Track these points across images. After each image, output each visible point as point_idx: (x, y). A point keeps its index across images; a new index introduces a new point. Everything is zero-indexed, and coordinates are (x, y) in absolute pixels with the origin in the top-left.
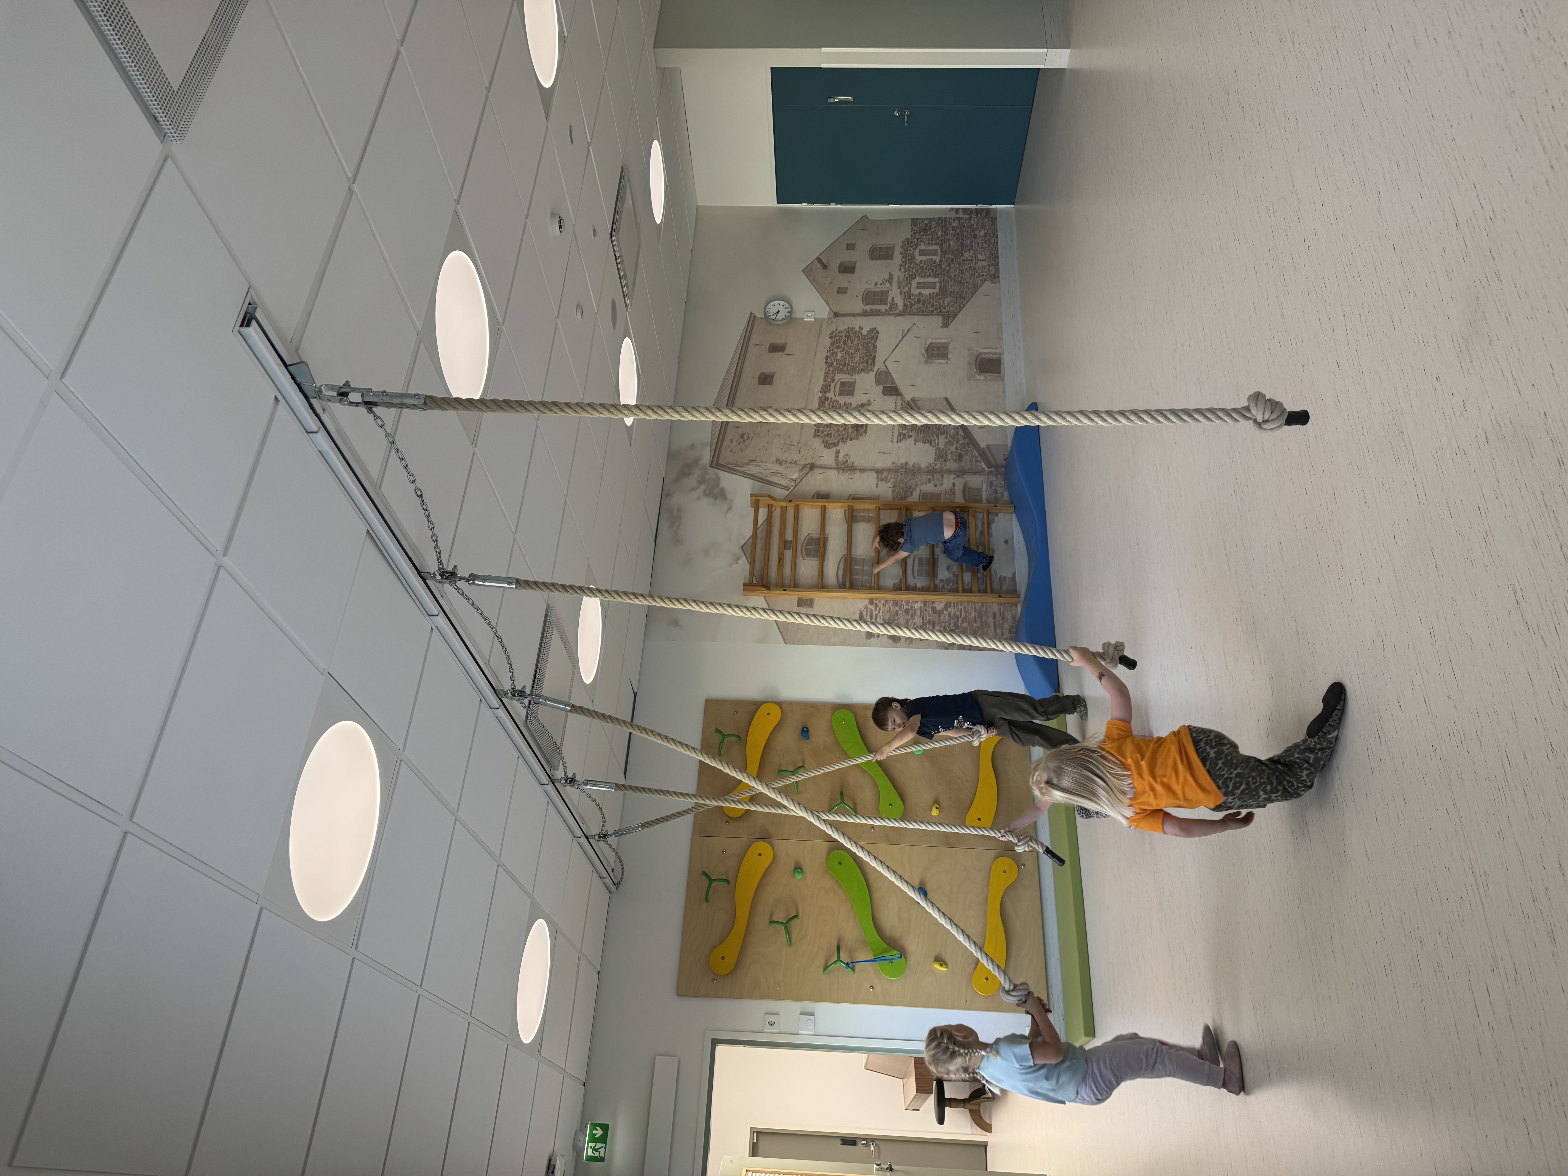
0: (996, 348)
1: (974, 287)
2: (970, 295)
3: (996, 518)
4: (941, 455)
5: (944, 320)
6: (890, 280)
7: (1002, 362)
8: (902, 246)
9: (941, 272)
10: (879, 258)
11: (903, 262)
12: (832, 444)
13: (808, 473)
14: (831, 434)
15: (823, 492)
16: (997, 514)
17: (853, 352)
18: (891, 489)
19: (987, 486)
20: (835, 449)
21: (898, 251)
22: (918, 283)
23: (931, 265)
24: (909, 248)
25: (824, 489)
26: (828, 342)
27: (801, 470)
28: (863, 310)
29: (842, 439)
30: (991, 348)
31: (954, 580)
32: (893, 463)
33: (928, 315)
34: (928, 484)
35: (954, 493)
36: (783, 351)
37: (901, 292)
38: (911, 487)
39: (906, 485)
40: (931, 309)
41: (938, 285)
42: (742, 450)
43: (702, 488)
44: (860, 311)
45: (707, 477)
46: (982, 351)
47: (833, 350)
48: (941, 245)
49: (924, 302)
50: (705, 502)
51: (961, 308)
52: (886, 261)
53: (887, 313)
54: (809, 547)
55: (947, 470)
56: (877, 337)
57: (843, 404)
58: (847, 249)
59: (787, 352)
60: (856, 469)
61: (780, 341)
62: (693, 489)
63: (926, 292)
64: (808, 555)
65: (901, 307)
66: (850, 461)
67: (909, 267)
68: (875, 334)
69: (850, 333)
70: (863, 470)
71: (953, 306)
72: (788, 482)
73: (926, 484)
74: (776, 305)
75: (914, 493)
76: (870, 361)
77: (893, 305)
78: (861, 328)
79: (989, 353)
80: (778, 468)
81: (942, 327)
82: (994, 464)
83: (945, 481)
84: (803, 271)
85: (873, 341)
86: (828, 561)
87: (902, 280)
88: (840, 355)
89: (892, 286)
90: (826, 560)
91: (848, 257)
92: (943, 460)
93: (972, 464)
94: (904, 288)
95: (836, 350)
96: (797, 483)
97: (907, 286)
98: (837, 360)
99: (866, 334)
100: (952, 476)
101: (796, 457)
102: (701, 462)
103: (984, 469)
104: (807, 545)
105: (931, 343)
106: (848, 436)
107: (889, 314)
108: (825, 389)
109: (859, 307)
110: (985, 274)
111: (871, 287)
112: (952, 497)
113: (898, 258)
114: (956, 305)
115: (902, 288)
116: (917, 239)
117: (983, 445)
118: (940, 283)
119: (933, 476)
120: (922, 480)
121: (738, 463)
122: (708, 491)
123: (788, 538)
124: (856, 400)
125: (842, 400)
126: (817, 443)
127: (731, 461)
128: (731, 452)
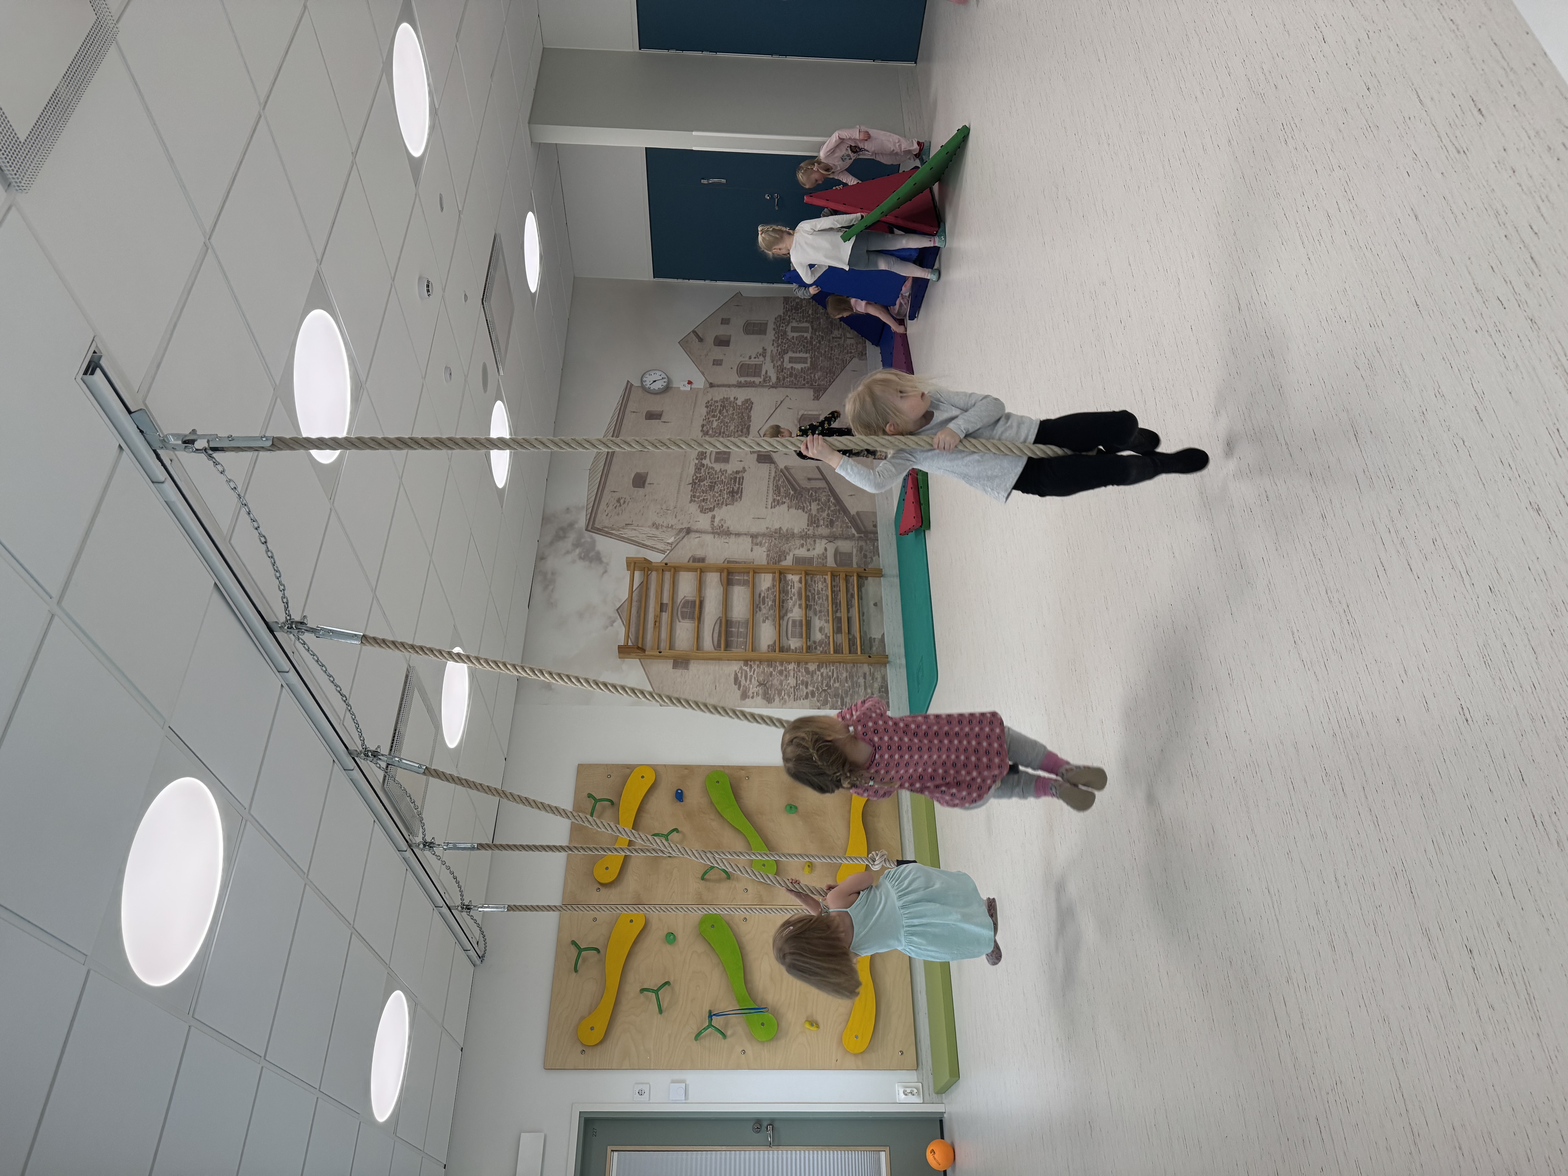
1: (843, 363)
2: (840, 371)
3: (865, 581)
4: (813, 521)
5: (815, 393)
6: (764, 354)
8: (775, 323)
9: (812, 348)
10: (753, 333)
11: (776, 338)
12: (708, 509)
13: (684, 537)
14: (707, 499)
15: (699, 556)
16: (866, 578)
17: (728, 421)
18: (766, 553)
19: (857, 550)
20: (710, 514)
21: (771, 326)
22: (791, 358)
23: (802, 341)
24: (782, 325)
25: (699, 553)
26: (704, 411)
27: (677, 534)
28: (738, 381)
29: (718, 504)
31: (826, 642)
32: (767, 528)
33: (800, 388)
34: (801, 549)
35: (826, 557)
36: (660, 419)
37: (774, 365)
38: (784, 551)
39: (780, 549)
40: (803, 382)
41: (809, 360)
42: (618, 514)
43: (578, 551)
44: (735, 383)
45: (583, 540)
47: (708, 418)
48: (812, 322)
49: (796, 376)
50: (580, 565)
51: (831, 383)
52: (759, 336)
53: (761, 385)
54: (686, 610)
55: (819, 535)
56: (751, 407)
57: (718, 471)
58: (722, 323)
59: (663, 419)
60: (731, 533)
61: (656, 408)
62: (568, 552)
63: (798, 366)
64: (683, 618)
65: (774, 379)
66: (725, 526)
67: (782, 342)
68: (749, 405)
69: (725, 403)
70: (738, 535)
71: (823, 380)
72: (664, 546)
73: (799, 549)
74: (653, 374)
75: (787, 557)
76: (745, 430)
77: (766, 377)
78: (736, 399)
80: (654, 532)
81: (813, 399)
82: (863, 529)
83: (817, 545)
84: (679, 343)
85: (748, 411)
86: (703, 624)
87: (774, 354)
88: (715, 424)
89: (765, 360)
90: (702, 622)
91: (722, 331)
92: (815, 525)
93: (842, 531)
94: (777, 362)
95: (711, 419)
96: (673, 546)
97: (780, 360)
98: (712, 429)
99: (740, 404)
100: (824, 541)
101: (671, 521)
102: (576, 526)
103: (854, 534)
104: (682, 607)
105: (803, 415)
106: (723, 502)
107: (763, 386)
108: (701, 456)
109: (734, 379)
110: (853, 351)
111: (746, 360)
112: (824, 561)
113: (771, 334)
114: (826, 380)
115: (775, 362)
116: (789, 317)
117: (853, 512)
118: (811, 358)
119: (806, 541)
120: (795, 544)
121: (614, 527)
122: (583, 554)
123: (665, 601)
124: (731, 467)
125: (718, 467)
126: (693, 508)
127: (607, 525)
128: (607, 515)
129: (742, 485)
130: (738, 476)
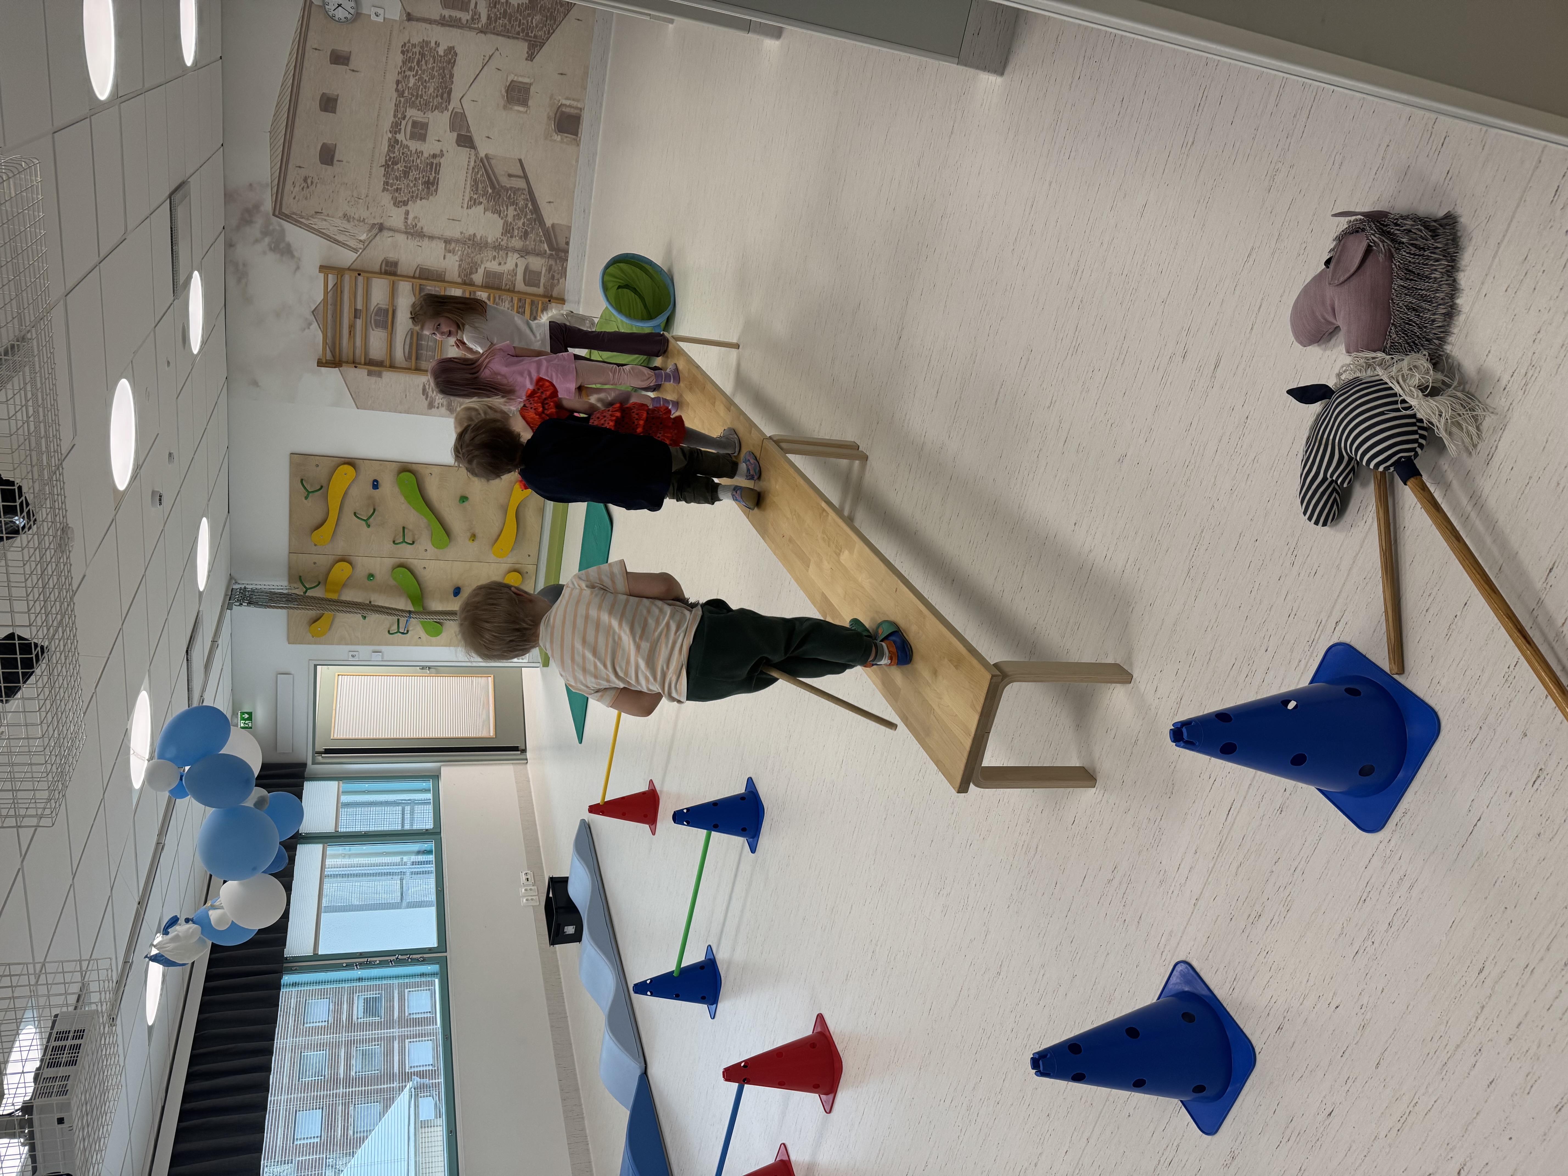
0: (578, 101)
2: (562, 15)
4: (508, 230)
5: (530, 49)
7: (581, 121)
12: (401, 202)
13: (377, 234)
14: (401, 189)
15: (391, 259)
16: (550, 303)
17: (427, 79)
18: (458, 264)
19: (546, 270)
20: (404, 209)
25: (392, 256)
26: (399, 58)
27: (370, 231)
28: (441, 15)
29: (412, 197)
30: (573, 100)
32: (461, 233)
33: (514, 38)
34: (493, 261)
35: (516, 275)
36: (347, 65)
38: (476, 263)
39: (472, 260)
40: (518, 29)
42: (306, 199)
43: (267, 240)
44: (438, 18)
45: (271, 228)
46: (564, 102)
47: (404, 71)
49: (511, 16)
51: (550, 34)
53: (468, 26)
54: (379, 318)
55: (512, 247)
56: (455, 61)
57: (414, 151)
59: (351, 66)
60: (424, 235)
61: (343, 47)
62: (257, 241)
64: (377, 326)
65: (484, 19)
66: (419, 225)
68: (452, 56)
69: (425, 49)
70: (431, 238)
71: (541, 29)
72: (356, 244)
73: (491, 261)
75: (479, 270)
76: (445, 95)
77: (475, 14)
78: (437, 44)
79: (570, 106)
80: (346, 225)
81: (526, 59)
82: (556, 245)
85: (450, 66)
86: (396, 336)
88: (412, 81)
90: (394, 334)
92: (509, 235)
93: (535, 245)
96: (365, 245)
98: (409, 88)
99: (442, 54)
100: (516, 255)
101: (364, 214)
102: (262, 208)
103: (546, 250)
104: (376, 315)
105: (512, 81)
106: (417, 195)
107: (471, 28)
108: (396, 128)
109: (436, 10)
112: (513, 279)
114: (545, 29)
117: (549, 223)
119: (498, 253)
120: (487, 256)
121: (303, 214)
122: (273, 245)
123: (359, 307)
124: (428, 148)
125: (414, 145)
126: (386, 199)
127: (295, 211)
128: (294, 198)
129: (438, 174)
130: (435, 162)
